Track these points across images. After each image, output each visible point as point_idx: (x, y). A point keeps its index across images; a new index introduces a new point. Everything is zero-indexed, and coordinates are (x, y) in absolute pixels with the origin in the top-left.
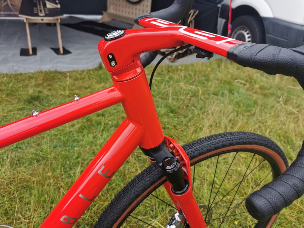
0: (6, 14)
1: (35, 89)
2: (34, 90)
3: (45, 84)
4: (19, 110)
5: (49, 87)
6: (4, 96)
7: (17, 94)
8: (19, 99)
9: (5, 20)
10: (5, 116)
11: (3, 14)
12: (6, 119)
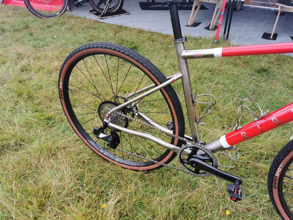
0: (261, 4)
1: (267, 64)
2: (265, 65)
3: (276, 63)
4: (249, 74)
5: (278, 66)
6: (242, 63)
7: (251, 64)
8: (252, 67)
9: (259, 8)
10: (238, 75)
11: (259, 3)
12: (238, 77)
